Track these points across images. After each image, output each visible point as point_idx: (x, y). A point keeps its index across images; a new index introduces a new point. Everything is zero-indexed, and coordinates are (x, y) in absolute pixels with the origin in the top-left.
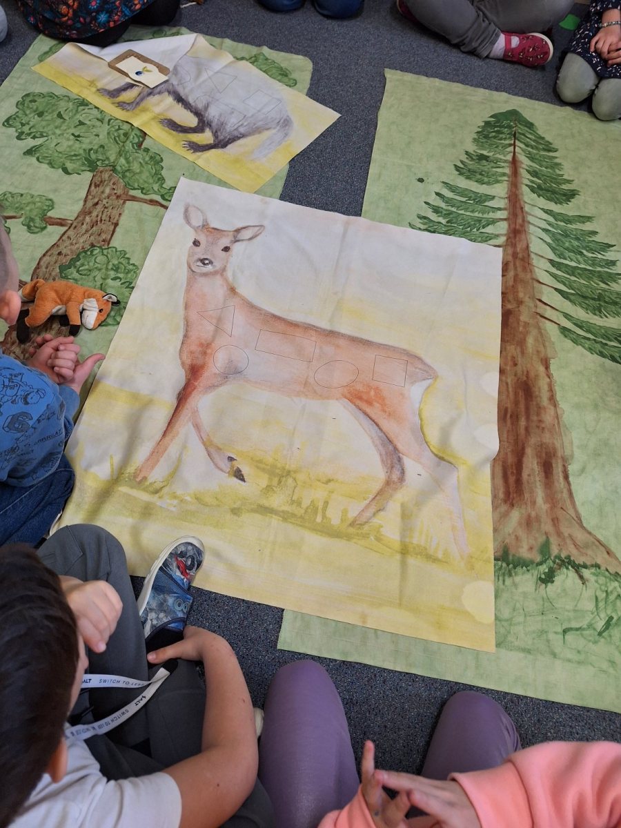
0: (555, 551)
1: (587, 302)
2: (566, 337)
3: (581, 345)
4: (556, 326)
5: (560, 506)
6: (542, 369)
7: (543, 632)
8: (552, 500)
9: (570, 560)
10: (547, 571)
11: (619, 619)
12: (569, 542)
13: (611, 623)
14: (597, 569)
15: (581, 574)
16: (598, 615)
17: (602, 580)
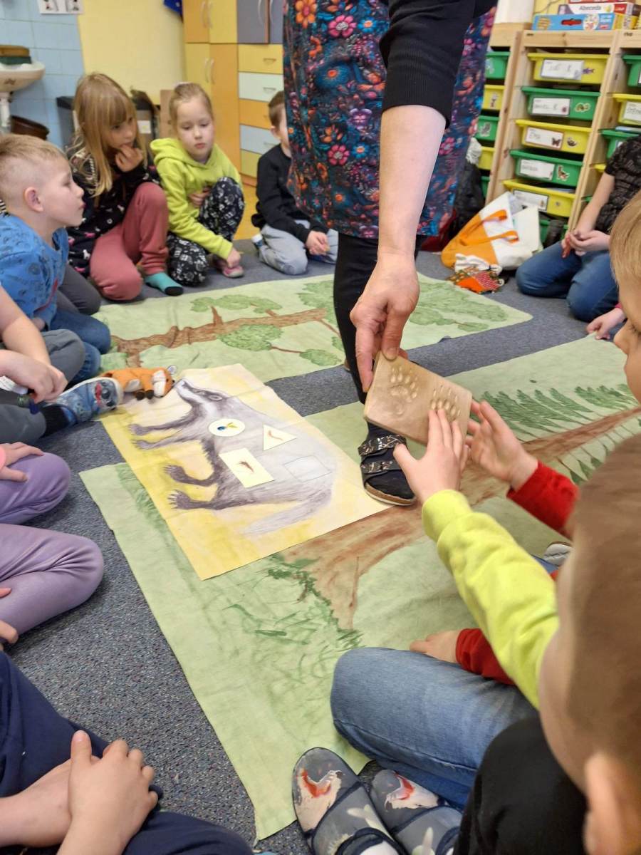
0: (310, 569)
5: (359, 555)
8: (359, 549)
9: (312, 582)
10: (284, 571)
11: (289, 641)
12: (330, 574)
13: (279, 636)
14: (326, 604)
15: (307, 594)
16: (276, 623)
17: (317, 611)
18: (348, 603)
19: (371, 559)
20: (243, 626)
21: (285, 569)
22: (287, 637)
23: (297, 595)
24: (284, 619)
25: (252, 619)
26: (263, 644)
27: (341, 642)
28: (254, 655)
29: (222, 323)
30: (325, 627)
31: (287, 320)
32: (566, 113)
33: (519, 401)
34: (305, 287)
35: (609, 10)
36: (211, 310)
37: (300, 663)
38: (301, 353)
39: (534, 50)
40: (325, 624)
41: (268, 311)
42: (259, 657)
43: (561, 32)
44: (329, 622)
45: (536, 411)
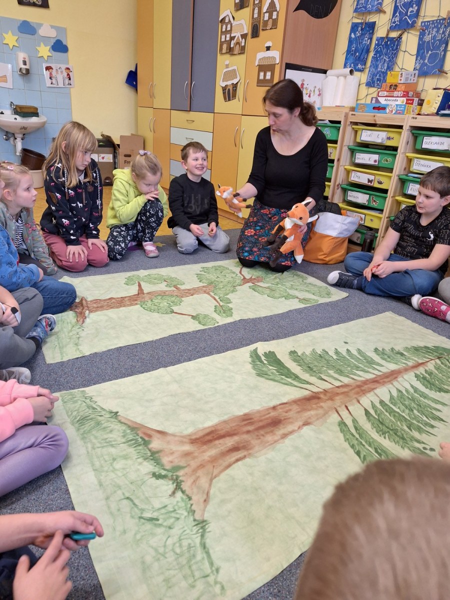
0: (180, 473)
1: (380, 426)
2: (339, 425)
4: (340, 419)
5: (215, 465)
8: (215, 459)
9: (181, 483)
10: (163, 474)
11: (160, 525)
12: (193, 478)
13: (154, 521)
14: (188, 500)
15: (176, 492)
16: (154, 512)
17: (182, 504)
18: (203, 499)
19: (222, 468)
20: (131, 513)
21: (163, 473)
22: (160, 522)
23: (170, 492)
24: (160, 509)
25: (138, 508)
26: (143, 526)
27: (195, 527)
28: (135, 534)
29: (143, 294)
30: (185, 517)
31: (187, 293)
32: (377, 163)
33: (335, 357)
34: (201, 269)
35: (403, 102)
36: (137, 284)
37: (166, 542)
38: (192, 316)
39: (356, 124)
40: (186, 514)
41: (175, 286)
42: (138, 537)
43: (373, 114)
44: (188, 513)
45: (345, 364)
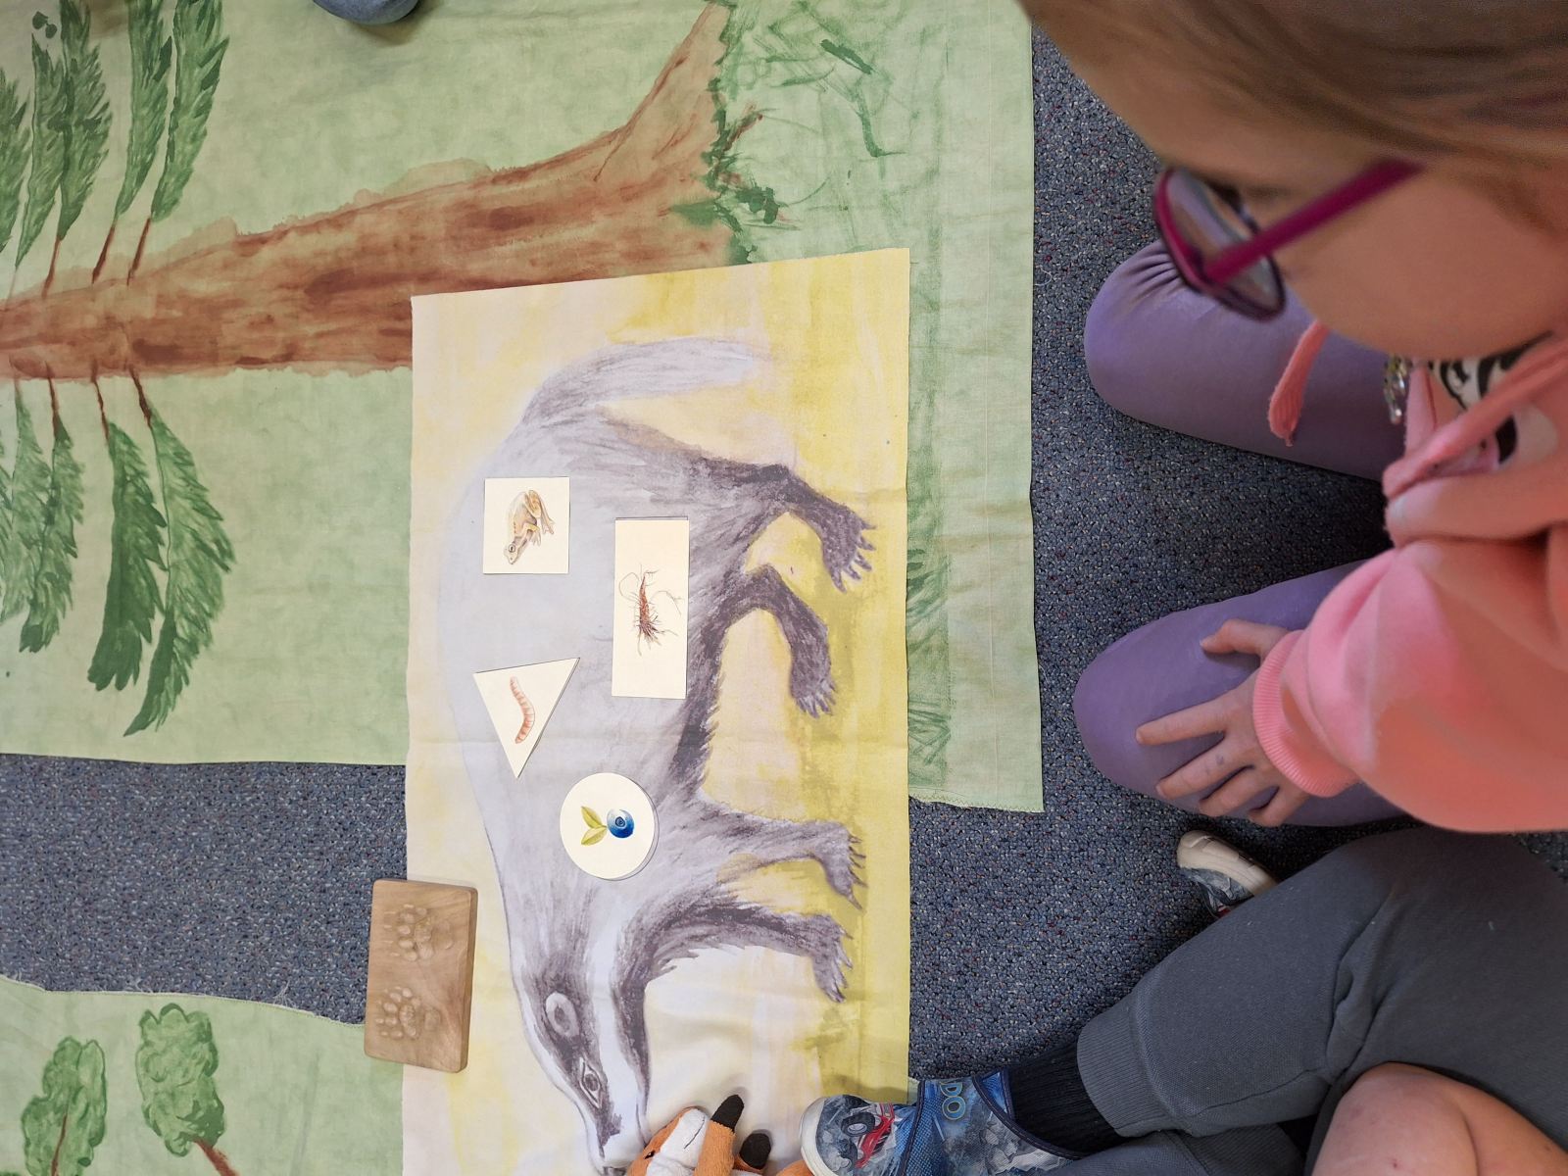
0: (697, 191)
1: (78, 157)
2: (175, 202)
3: (189, 163)
4: (153, 227)
5: (589, 184)
6: (266, 254)
7: (886, 203)
8: (579, 204)
9: (713, 153)
10: (746, 207)
11: (826, 25)
13: (837, 43)
14: (720, 85)
15: (739, 123)
18: (683, 69)
19: (577, 165)
22: (824, 36)
23: (757, 130)
24: (808, 80)
26: (871, 38)
28: (899, 18)
30: (751, 28)
